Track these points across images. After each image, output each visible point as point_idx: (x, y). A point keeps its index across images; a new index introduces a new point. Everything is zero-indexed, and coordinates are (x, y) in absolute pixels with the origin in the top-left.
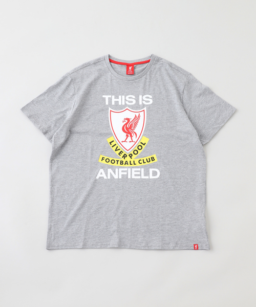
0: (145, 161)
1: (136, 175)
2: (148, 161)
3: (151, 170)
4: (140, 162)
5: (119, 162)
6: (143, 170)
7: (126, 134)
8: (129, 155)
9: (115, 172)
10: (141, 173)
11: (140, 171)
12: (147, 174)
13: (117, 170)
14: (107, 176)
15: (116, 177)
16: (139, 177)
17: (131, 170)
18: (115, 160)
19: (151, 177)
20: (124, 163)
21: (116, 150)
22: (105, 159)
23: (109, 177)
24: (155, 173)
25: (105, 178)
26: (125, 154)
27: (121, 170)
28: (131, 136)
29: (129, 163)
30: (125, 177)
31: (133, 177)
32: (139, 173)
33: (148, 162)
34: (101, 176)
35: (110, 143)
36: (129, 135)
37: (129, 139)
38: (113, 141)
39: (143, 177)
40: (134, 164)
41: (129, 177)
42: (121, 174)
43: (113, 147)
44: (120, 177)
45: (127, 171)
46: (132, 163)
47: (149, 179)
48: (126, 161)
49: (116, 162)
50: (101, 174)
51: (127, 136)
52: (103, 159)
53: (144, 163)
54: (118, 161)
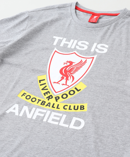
0: (72, 107)
1: (53, 120)
2: (76, 108)
3: (74, 119)
4: (66, 107)
5: (40, 102)
6: (65, 116)
7: (61, 76)
8: (56, 98)
9: (30, 111)
10: (61, 119)
11: (61, 118)
12: (68, 121)
13: (34, 109)
14: (19, 113)
15: (29, 116)
16: (57, 123)
17: (51, 114)
18: (37, 98)
19: (72, 126)
20: (46, 104)
21: (43, 89)
22: (26, 95)
23: (21, 115)
24: (77, 123)
25: (17, 114)
26: (51, 96)
27: (38, 110)
28: (67, 79)
29: (51, 105)
30: (40, 120)
31: (50, 121)
32: (58, 119)
33: (74, 109)
34: (13, 111)
35: (40, 81)
36: (65, 78)
37: (64, 81)
38: (44, 80)
39: (61, 124)
40: (57, 108)
41: (45, 120)
42: (37, 114)
43: (41, 85)
44: (34, 118)
45: (45, 114)
46: (55, 106)
47: (68, 129)
48: (50, 103)
49: (37, 101)
50: (14, 109)
51: (62, 78)
52: (23, 95)
53: (70, 109)
54: (39, 100)
